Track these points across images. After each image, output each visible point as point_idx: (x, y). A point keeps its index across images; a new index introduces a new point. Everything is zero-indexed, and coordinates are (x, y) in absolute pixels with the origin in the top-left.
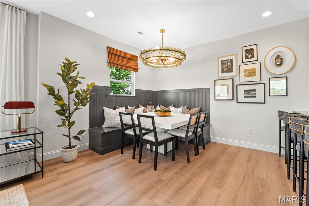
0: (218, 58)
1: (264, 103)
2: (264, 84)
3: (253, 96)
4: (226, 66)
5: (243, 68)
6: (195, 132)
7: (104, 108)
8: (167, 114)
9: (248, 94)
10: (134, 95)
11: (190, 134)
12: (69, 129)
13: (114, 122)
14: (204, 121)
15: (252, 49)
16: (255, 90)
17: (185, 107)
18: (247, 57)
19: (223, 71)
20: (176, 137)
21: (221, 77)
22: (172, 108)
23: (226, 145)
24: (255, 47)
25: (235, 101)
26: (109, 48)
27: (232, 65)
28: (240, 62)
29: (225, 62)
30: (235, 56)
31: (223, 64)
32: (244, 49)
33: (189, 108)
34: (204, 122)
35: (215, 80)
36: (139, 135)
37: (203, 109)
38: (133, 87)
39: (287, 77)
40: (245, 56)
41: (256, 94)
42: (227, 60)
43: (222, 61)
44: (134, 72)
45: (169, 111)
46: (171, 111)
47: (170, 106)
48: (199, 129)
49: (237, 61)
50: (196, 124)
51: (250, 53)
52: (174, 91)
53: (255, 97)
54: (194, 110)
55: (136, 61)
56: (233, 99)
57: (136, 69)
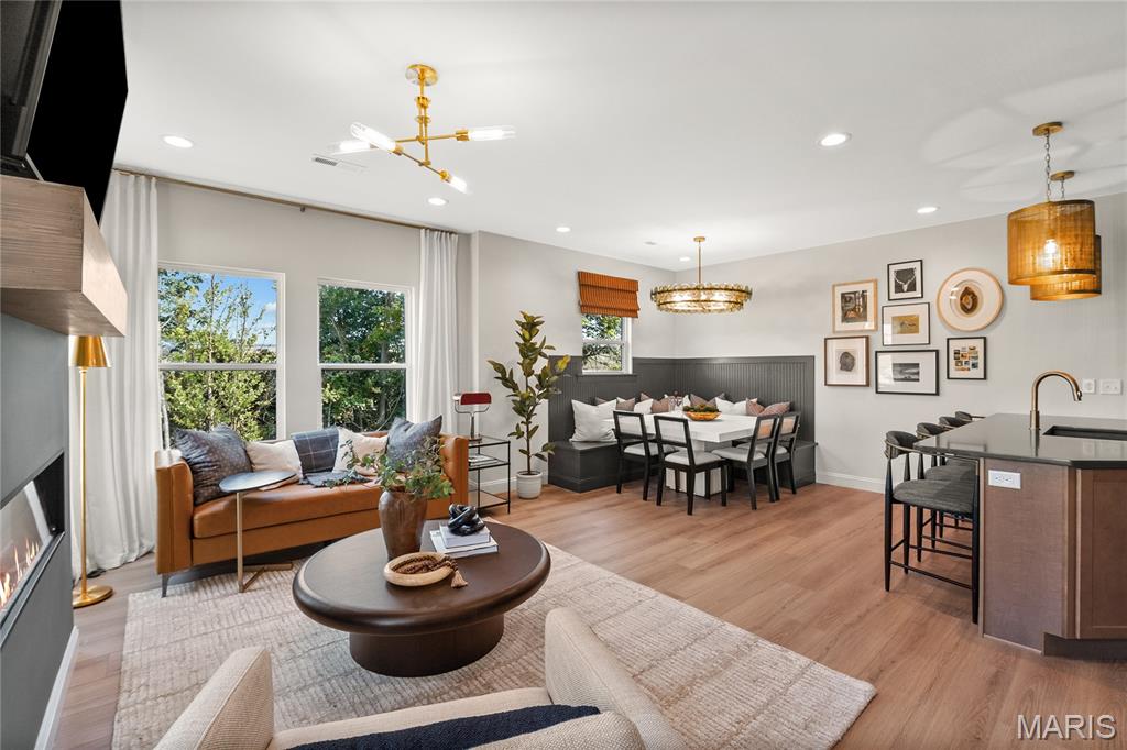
0: (834, 286)
1: (937, 394)
2: (937, 351)
3: (913, 377)
4: (851, 306)
5: (890, 312)
6: (770, 454)
7: (573, 402)
8: (711, 416)
9: (901, 372)
10: (630, 372)
11: (758, 457)
12: (528, 441)
13: (596, 431)
14: (794, 432)
15: (912, 271)
16: (917, 365)
17: (755, 400)
18: (899, 289)
19: (845, 319)
20: (729, 462)
21: (839, 332)
22: (720, 403)
23: (851, 489)
24: (917, 266)
25: (872, 390)
26: (581, 276)
27: (865, 307)
28: (883, 300)
29: (851, 298)
30: (872, 284)
31: (846, 302)
32: (893, 268)
33: (763, 404)
34: (794, 436)
35: (826, 339)
36: (656, 456)
37: (798, 405)
38: (627, 352)
39: (985, 338)
40: (896, 286)
41: (918, 373)
42: (855, 293)
43: (843, 295)
44: (630, 319)
45: (715, 410)
46: (718, 411)
47: (717, 399)
48: (781, 451)
49: (876, 295)
50: (771, 436)
51: (905, 280)
52: (726, 361)
53: (918, 380)
54: (774, 409)
55: (635, 293)
56: (868, 385)
57: (633, 312)
